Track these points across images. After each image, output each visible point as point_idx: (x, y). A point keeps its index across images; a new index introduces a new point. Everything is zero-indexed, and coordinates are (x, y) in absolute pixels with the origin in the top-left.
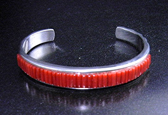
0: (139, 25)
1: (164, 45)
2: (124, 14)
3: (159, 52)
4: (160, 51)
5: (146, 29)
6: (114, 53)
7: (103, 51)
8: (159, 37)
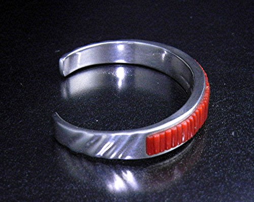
1: (244, 124)
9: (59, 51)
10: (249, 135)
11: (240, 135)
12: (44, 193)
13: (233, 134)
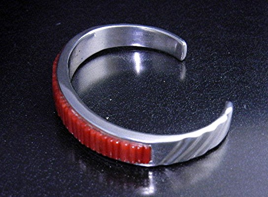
0: (212, 57)
1: (253, 96)
2: (187, 36)
3: (245, 109)
4: (247, 107)
5: (223, 65)
6: (166, 108)
7: (148, 105)
8: (245, 80)
9: (60, 24)
10: (260, 107)
11: (252, 107)
12: (71, 182)
13: (245, 107)
